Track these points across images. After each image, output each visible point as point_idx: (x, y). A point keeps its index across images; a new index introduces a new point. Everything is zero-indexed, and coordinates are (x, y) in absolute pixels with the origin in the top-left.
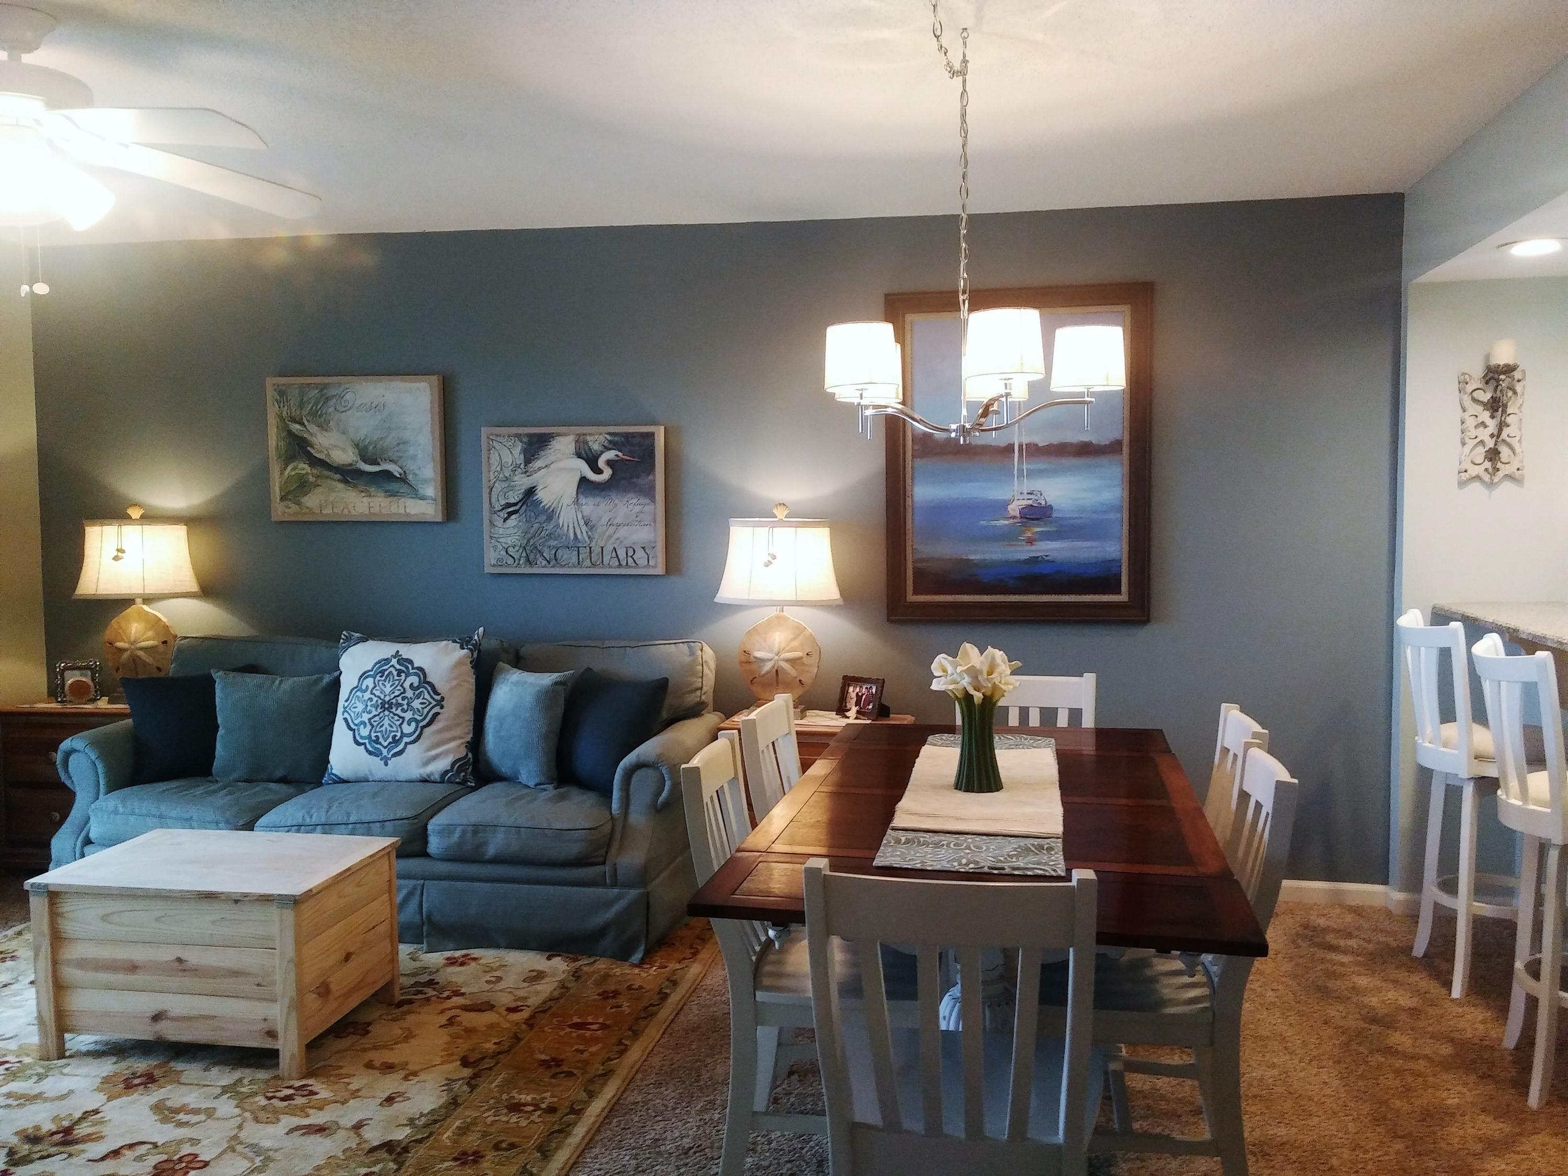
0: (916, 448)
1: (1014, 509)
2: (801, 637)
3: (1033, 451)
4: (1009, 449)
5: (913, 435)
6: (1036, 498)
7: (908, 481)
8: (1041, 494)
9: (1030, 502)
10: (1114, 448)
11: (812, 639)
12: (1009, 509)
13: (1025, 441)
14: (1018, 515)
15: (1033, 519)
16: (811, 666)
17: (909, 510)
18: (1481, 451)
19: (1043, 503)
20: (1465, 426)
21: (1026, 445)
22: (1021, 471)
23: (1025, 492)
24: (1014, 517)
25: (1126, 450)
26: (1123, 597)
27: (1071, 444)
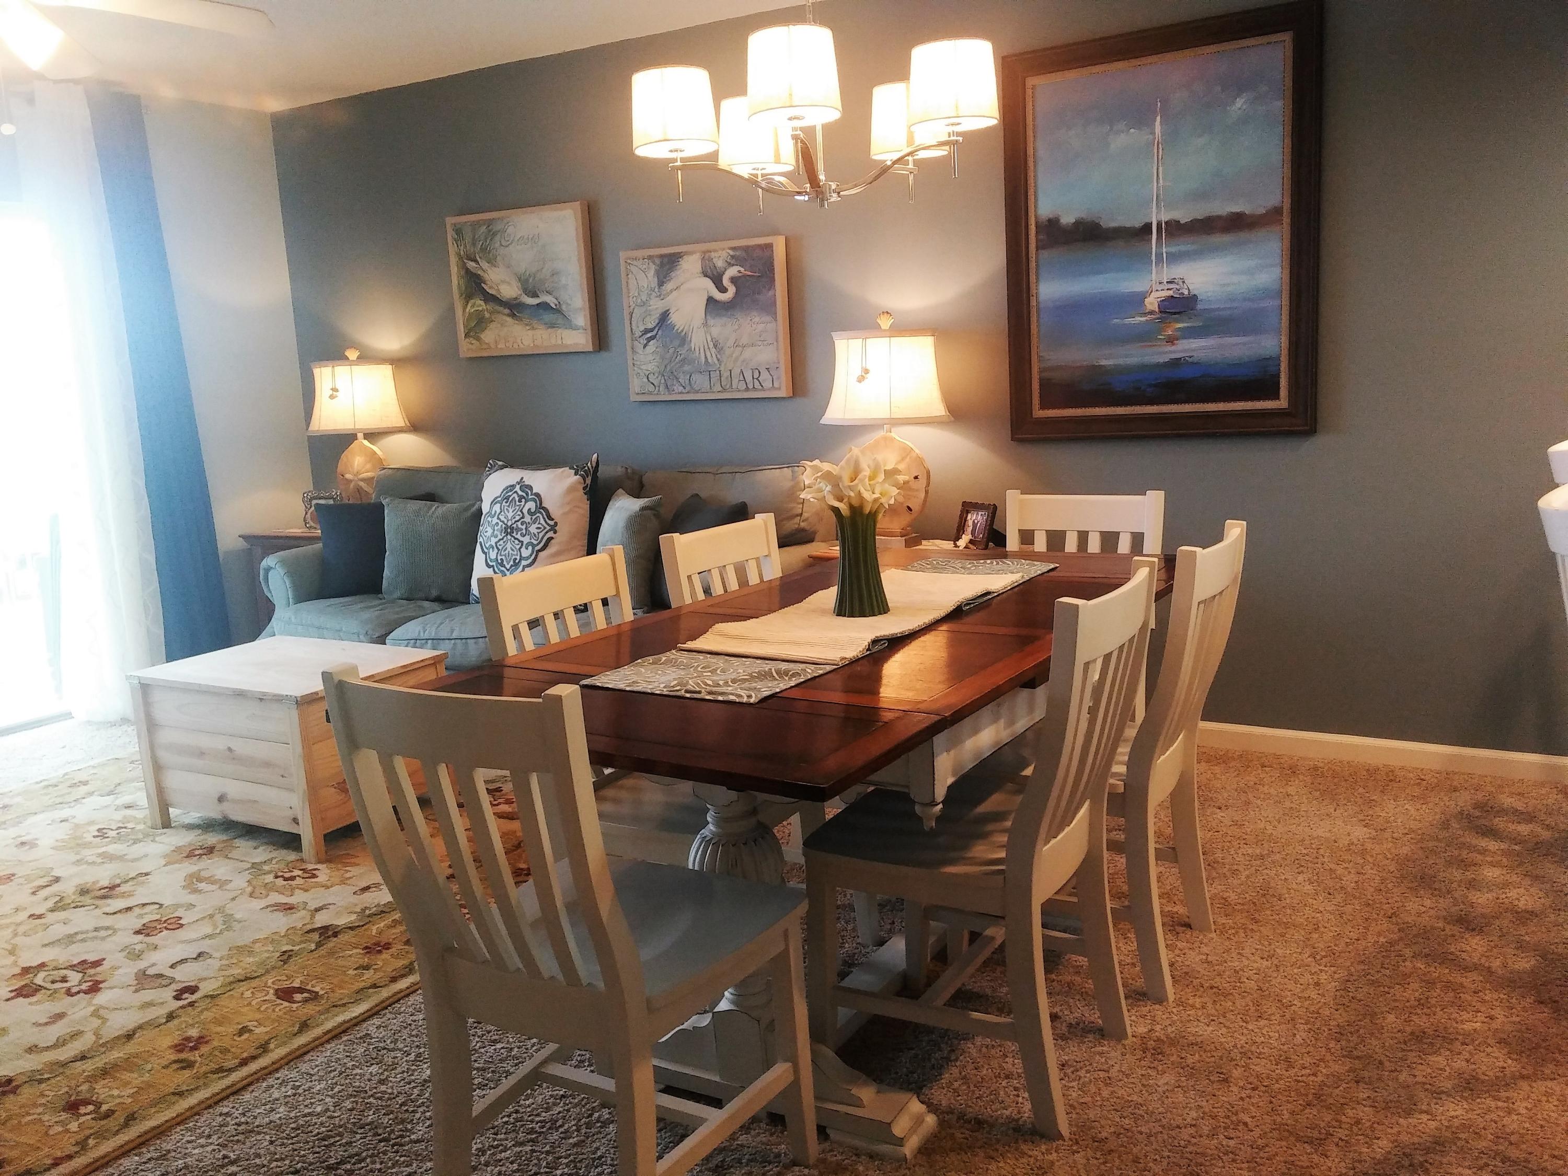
0: (1041, 237)
1: (1152, 302)
2: (908, 460)
3: (1174, 229)
4: (1147, 228)
5: (1036, 223)
6: (1178, 287)
7: (1033, 277)
8: (1184, 282)
9: (1170, 293)
10: (1271, 217)
11: (920, 461)
12: (1146, 303)
13: (1165, 217)
14: (1157, 310)
15: (1175, 313)
16: (917, 490)
17: (1034, 311)
19: (1186, 292)
21: (1166, 223)
22: (1159, 256)
23: (1165, 281)
24: (1151, 313)
25: (1286, 220)
26: (1282, 403)
27: (1219, 217)
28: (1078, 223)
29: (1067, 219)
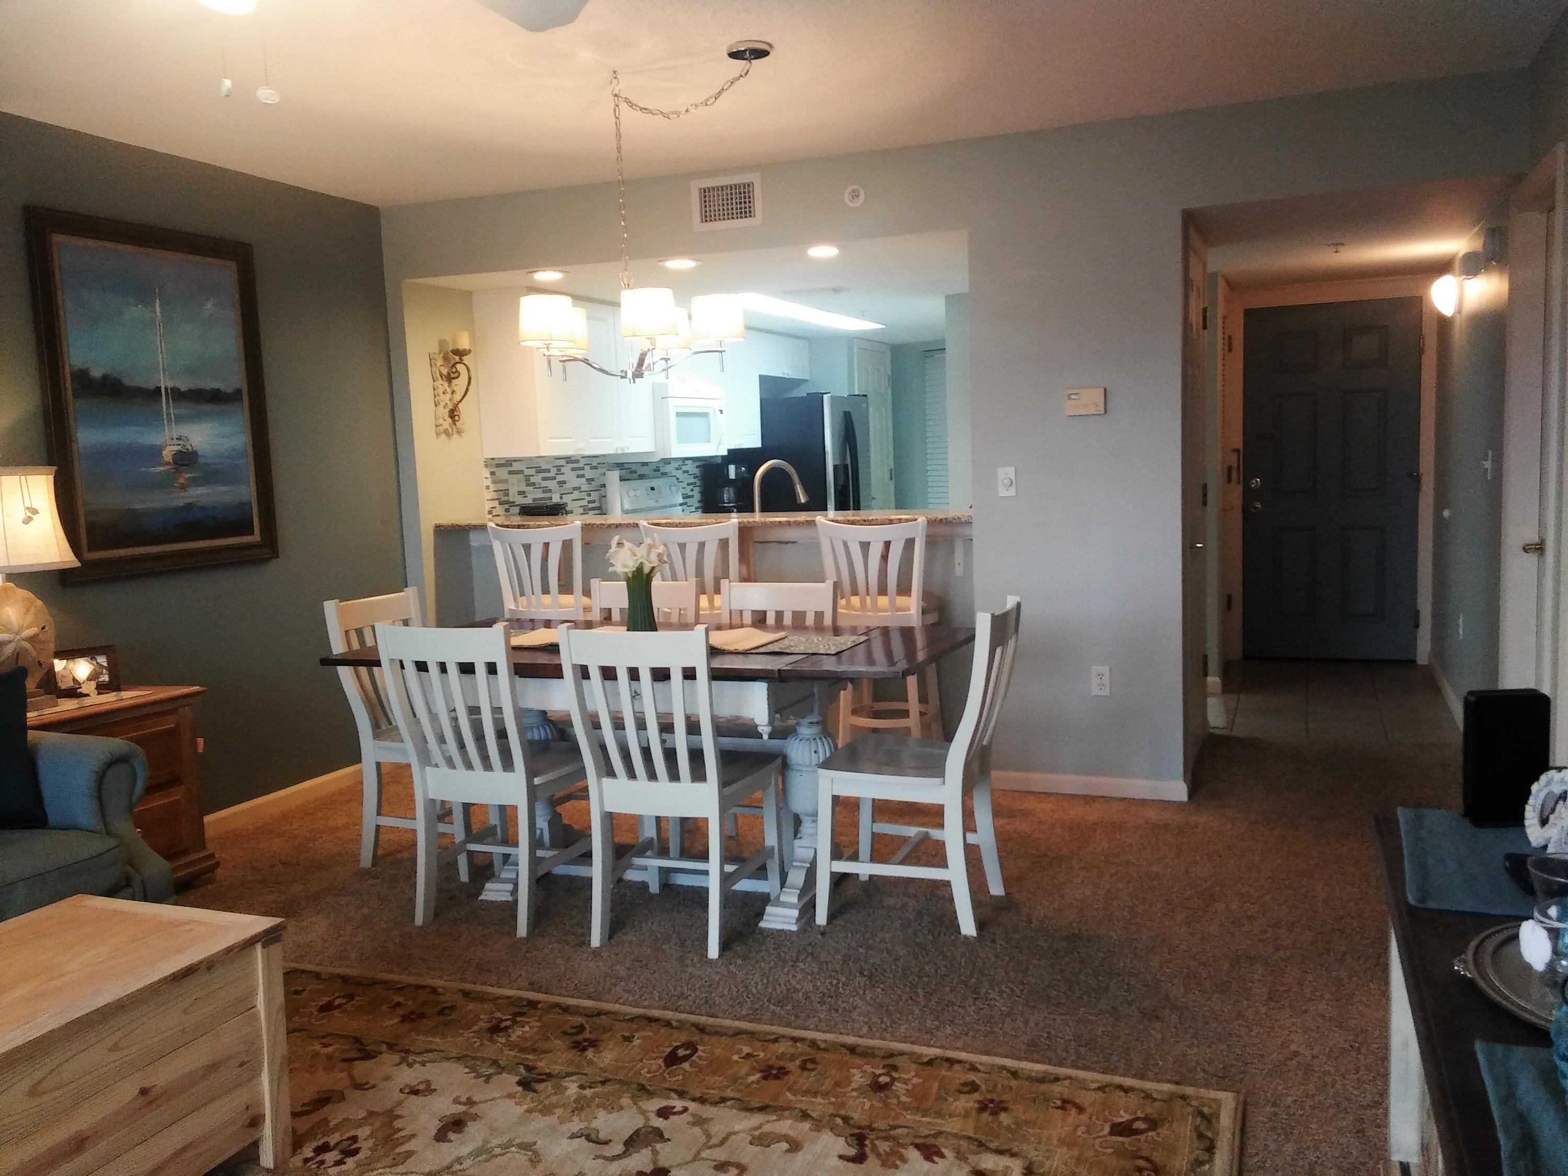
0: (75, 386)
1: (168, 454)
2: (33, 610)
3: (177, 395)
4: (159, 392)
5: (70, 371)
6: (184, 444)
7: (72, 423)
8: (187, 440)
9: (179, 448)
10: (236, 396)
11: (44, 610)
12: (163, 455)
13: (170, 384)
14: (171, 461)
15: (184, 465)
17: (75, 456)
18: (447, 410)
19: (190, 448)
20: (436, 392)
21: (171, 389)
22: (169, 415)
23: (175, 438)
24: (168, 464)
25: (246, 398)
26: (256, 537)
28: (105, 378)
29: (96, 373)
